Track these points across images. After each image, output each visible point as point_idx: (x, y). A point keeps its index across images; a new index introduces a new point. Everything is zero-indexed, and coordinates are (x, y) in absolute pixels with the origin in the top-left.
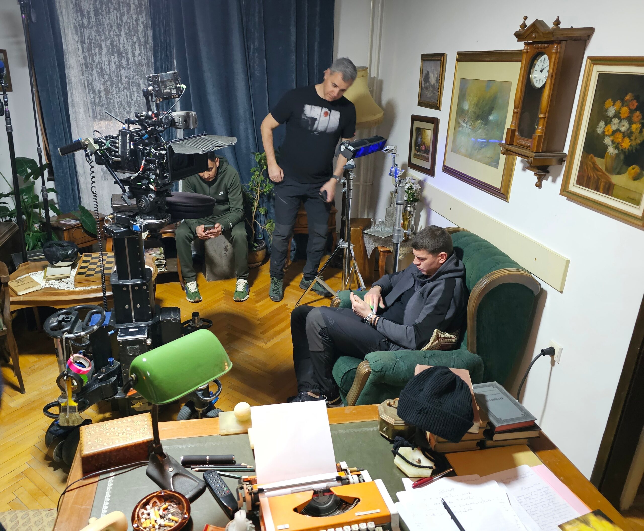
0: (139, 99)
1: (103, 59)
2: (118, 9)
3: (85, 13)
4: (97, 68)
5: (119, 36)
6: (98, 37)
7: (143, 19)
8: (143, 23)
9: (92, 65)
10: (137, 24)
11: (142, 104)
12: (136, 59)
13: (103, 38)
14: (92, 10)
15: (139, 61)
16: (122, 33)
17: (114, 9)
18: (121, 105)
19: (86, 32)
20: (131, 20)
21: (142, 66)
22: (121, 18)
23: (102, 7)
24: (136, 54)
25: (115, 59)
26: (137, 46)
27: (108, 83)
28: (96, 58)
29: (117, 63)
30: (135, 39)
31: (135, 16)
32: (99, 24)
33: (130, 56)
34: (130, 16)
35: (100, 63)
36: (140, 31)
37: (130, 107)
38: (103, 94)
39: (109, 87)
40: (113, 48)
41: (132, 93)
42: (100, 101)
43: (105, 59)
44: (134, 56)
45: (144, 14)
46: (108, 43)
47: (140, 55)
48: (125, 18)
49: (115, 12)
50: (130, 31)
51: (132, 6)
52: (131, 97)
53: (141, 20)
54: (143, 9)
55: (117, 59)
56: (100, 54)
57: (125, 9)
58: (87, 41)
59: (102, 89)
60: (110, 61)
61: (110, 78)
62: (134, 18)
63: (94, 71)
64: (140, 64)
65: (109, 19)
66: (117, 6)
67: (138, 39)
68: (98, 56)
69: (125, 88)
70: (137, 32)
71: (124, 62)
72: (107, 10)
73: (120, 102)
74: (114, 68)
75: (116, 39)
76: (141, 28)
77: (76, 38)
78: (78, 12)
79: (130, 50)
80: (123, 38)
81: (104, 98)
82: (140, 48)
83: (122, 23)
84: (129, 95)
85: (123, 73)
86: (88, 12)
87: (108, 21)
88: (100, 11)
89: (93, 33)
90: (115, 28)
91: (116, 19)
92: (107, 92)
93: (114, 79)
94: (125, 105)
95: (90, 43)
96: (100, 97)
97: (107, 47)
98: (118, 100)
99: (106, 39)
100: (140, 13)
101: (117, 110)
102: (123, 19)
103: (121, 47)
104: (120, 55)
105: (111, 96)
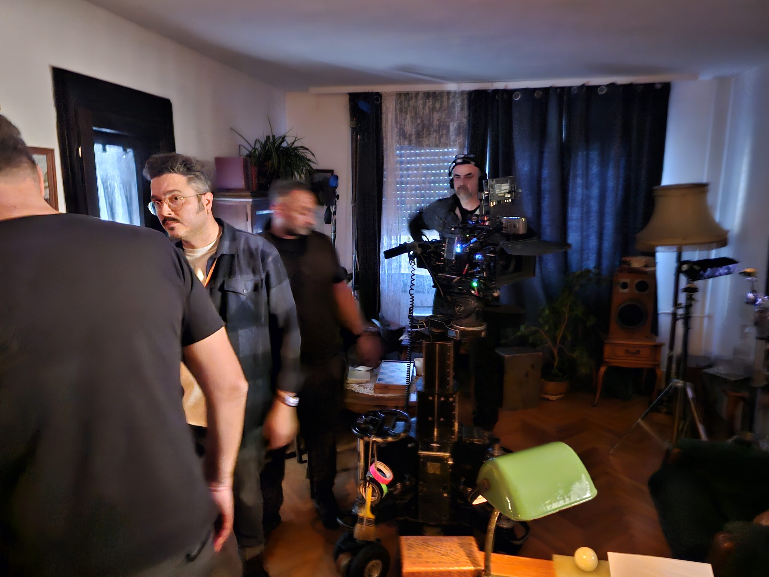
14: (414, 133)
17: (434, 132)
20: (449, 141)
23: (423, 129)
49: (435, 134)
51: (452, 129)
54: (462, 131)
57: (445, 131)
66: (437, 129)
72: (427, 133)
78: (401, 136)
83: (440, 144)
86: (411, 135)
88: (421, 133)
91: (434, 140)
102: (441, 141)
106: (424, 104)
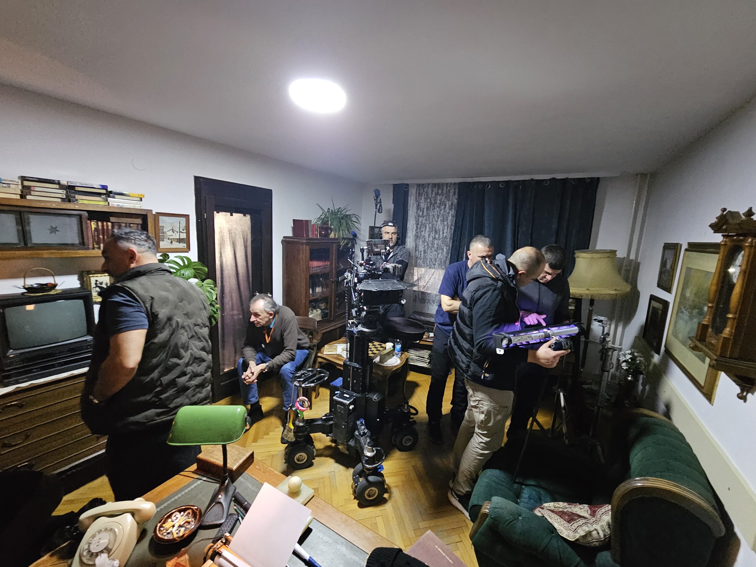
0: (441, 257)
1: (426, 234)
2: (439, 207)
3: (422, 209)
4: (422, 239)
5: (437, 221)
6: (425, 222)
7: (453, 212)
8: (452, 214)
9: (420, 237)
10: (448, 215)
11: (443, 261)
12: (444, 235)
13: (428, 222)
14: (425, 208)
15: (446, 236)
16: (439, 220)
18: (431, 260)
19: (421, 219)
20: (445, 213)
21: (447, 239)
22: (440, 212)
23: (431, 206)
24: (445, 232)
25: (432, 235)
26: (446, 228)
27: (426, 247)
28: (423, 233)
29: (434, 236)
30: (445, 223)
31: (448, 211)
32: (428, 215)
33: (441, 233)
34: (445, 211)
35: (424, 236)
36: (449, 219)
37: (436, 262)
38: (422, 253)
39: (426, 250)
40: (432, 228)
41: (438, 254)
42: (420, 256)
43: (427, 235)
44: (443, 233)
45: (453, 210)
46: (430, 225)
47: (446, 232)
48: (442, 212)
49: (437, 208)
50: (444, 219)
51: (447, 205)
52: (437, 256)
53: (451, 213)
54: (453, 207)
55: (434, 234)
56: (425, 231)
57: (443, 207)
58: (420, 224)
59: (423, 250)
60: (429, 235)
61: (428, 244)
62: (447, 212)
63: (421, 240)
64: (446, 237)
65: (434, 212)
66: (439, 205)
67: (447, 223)
68: (424, 232)
69: (435, 250)
70: (447, 220)
71: (437, 236)
72: (433, 208)
73: (431, 258)
74: (431, 239)
75: (435, 223)
76: (450, 218)
77: (414, 222)
78: (418, 209)
79: (441, 230)
80: (439, 222)
81: (422, 255)
82: (447, 229)
83: (440, 215)
84: (436, 254)
85: (436, 242)
87: (433, 214)
88: (430, 208)
89: (424, 220)
90: (436, 217)
91: (437, 212)
92: (425, 252)
93: (430, 245)
94: (433, 260)
95: (421, 225)
96: (421, 255)
97: (429, 228)
98: (430, 257)
99: (430, 223)
100: (451, 209)
101: (428, 263)
103: (437, 228)
104: (436, 232)
105: (426, 255)
106: (432, 191)
